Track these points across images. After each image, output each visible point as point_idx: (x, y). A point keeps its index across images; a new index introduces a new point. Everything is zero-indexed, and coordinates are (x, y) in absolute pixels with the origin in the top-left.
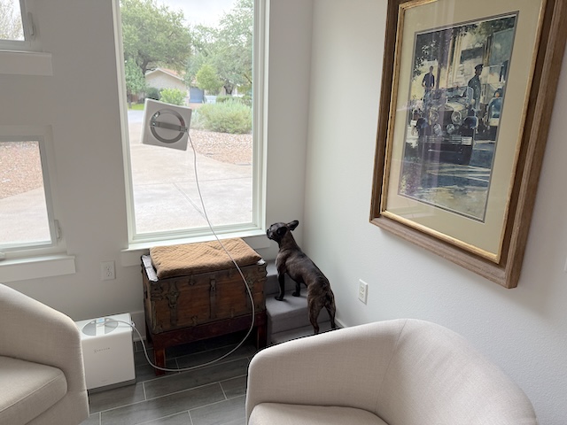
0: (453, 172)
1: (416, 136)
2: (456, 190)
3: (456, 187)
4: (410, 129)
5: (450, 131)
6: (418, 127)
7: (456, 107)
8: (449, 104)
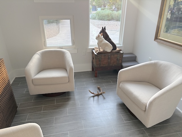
0: (179, 25)
4: (169, 14)
5: (180, 13)
6: (171, 13)
8: (181, 6)
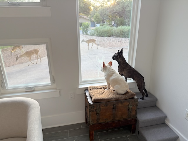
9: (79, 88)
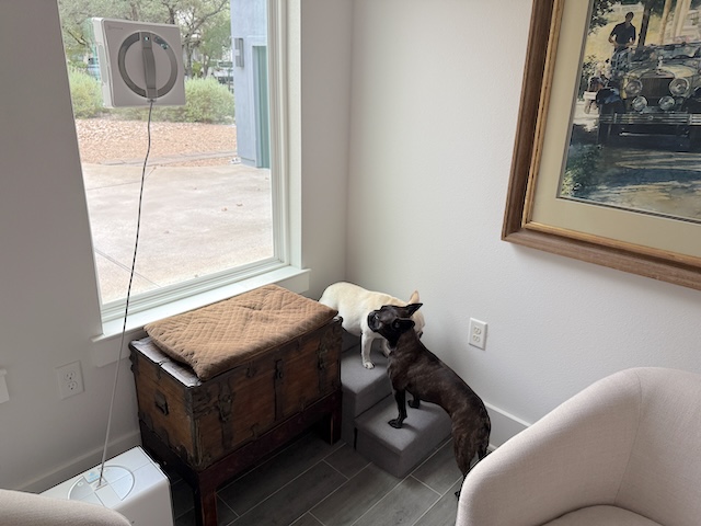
0: (670, 164)
1: (595, 113)
2: (675, 188)
3: (676, 183)
5: (665, 105)
6: (599, 101)
7: (679, 72)
8: (665, 68)
9: (103, 337)
